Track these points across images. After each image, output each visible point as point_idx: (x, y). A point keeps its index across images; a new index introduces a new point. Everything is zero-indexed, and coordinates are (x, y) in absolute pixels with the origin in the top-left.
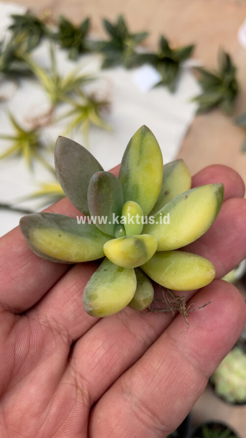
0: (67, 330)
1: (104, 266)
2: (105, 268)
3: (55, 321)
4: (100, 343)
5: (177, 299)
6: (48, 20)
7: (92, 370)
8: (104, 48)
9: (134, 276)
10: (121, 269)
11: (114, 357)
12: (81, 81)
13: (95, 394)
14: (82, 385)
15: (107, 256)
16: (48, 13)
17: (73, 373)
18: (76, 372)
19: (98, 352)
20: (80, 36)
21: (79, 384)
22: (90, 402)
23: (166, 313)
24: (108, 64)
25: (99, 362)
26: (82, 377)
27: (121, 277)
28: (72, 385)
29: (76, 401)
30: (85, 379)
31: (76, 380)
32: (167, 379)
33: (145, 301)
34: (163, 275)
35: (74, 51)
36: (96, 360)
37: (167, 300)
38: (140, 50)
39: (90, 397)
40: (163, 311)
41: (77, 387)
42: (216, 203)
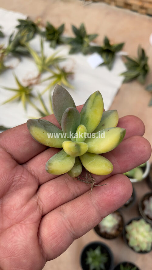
0: (39, 178)
1: (61, 152)
2: (62, 153)
3: (34, 172)
4: (53, 188)
5: (92, 178)
6: (39, 23)
7: (46, 199)
8: (71, 42)
9: (74, 161)
10: (68, 156)
11: (58, 197)
12: (57, 60)
13: (45, 211)
14: (40, 204)
15: (63, 148)
16: (40, 20)
17: (37, 198)
18: (39, 198)
19: (51, 192)
20: (58, 34)
21: (39, 203)
22: (42, 213)
23: (85, 183)
24: (73, 51)
25: (50, 197)
26: (41, 201)
27: (67, 159)
28: (36, 202)
29: (36, 210)
30: (42, 202)
31: (38, 201)
32: (82, 211)
33: (75, 173)
34: (88, 164)
35: (54, 43)
36: (49, 195)
37: (87, 178)
38: (92, 44)
39: (43, 210)
40: (84, 182)
41: (38, 204)
42: (120, 137)
